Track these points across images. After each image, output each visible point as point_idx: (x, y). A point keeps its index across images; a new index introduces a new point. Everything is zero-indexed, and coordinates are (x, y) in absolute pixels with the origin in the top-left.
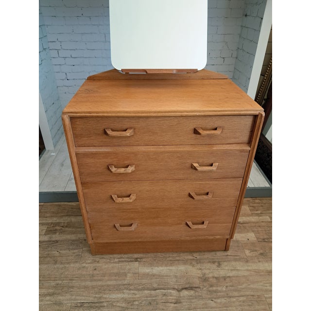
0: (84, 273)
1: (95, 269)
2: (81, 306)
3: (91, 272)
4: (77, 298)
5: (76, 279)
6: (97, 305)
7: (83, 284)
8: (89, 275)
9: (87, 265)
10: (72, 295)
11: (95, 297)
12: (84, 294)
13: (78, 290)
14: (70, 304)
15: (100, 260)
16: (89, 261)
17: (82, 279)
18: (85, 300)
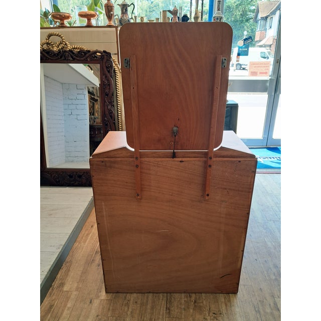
0: (138, 311)
1: (136, 302)
2: (169, 309)
3: (139, 306)
4: (161, 313)
5: (142, 318)
6: (169, 298)
7: (149, 311)
8: (141, 306)
9: (130, 310)
10: (159, 318)
11: (162, 299)
12: (159, 308)
13: (154, 314)
14: (167, 319)
15: (127, 299)
16: (126, 309)
17: (143, 312)
18: (164, 307)
